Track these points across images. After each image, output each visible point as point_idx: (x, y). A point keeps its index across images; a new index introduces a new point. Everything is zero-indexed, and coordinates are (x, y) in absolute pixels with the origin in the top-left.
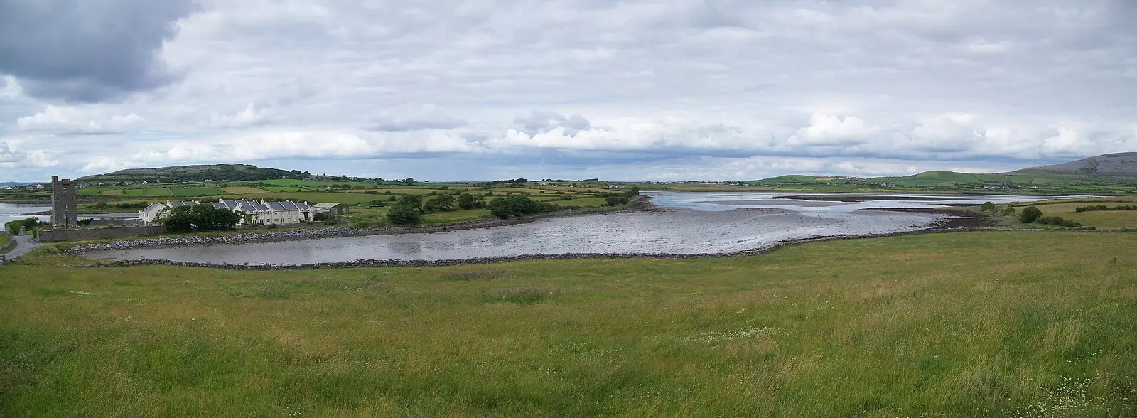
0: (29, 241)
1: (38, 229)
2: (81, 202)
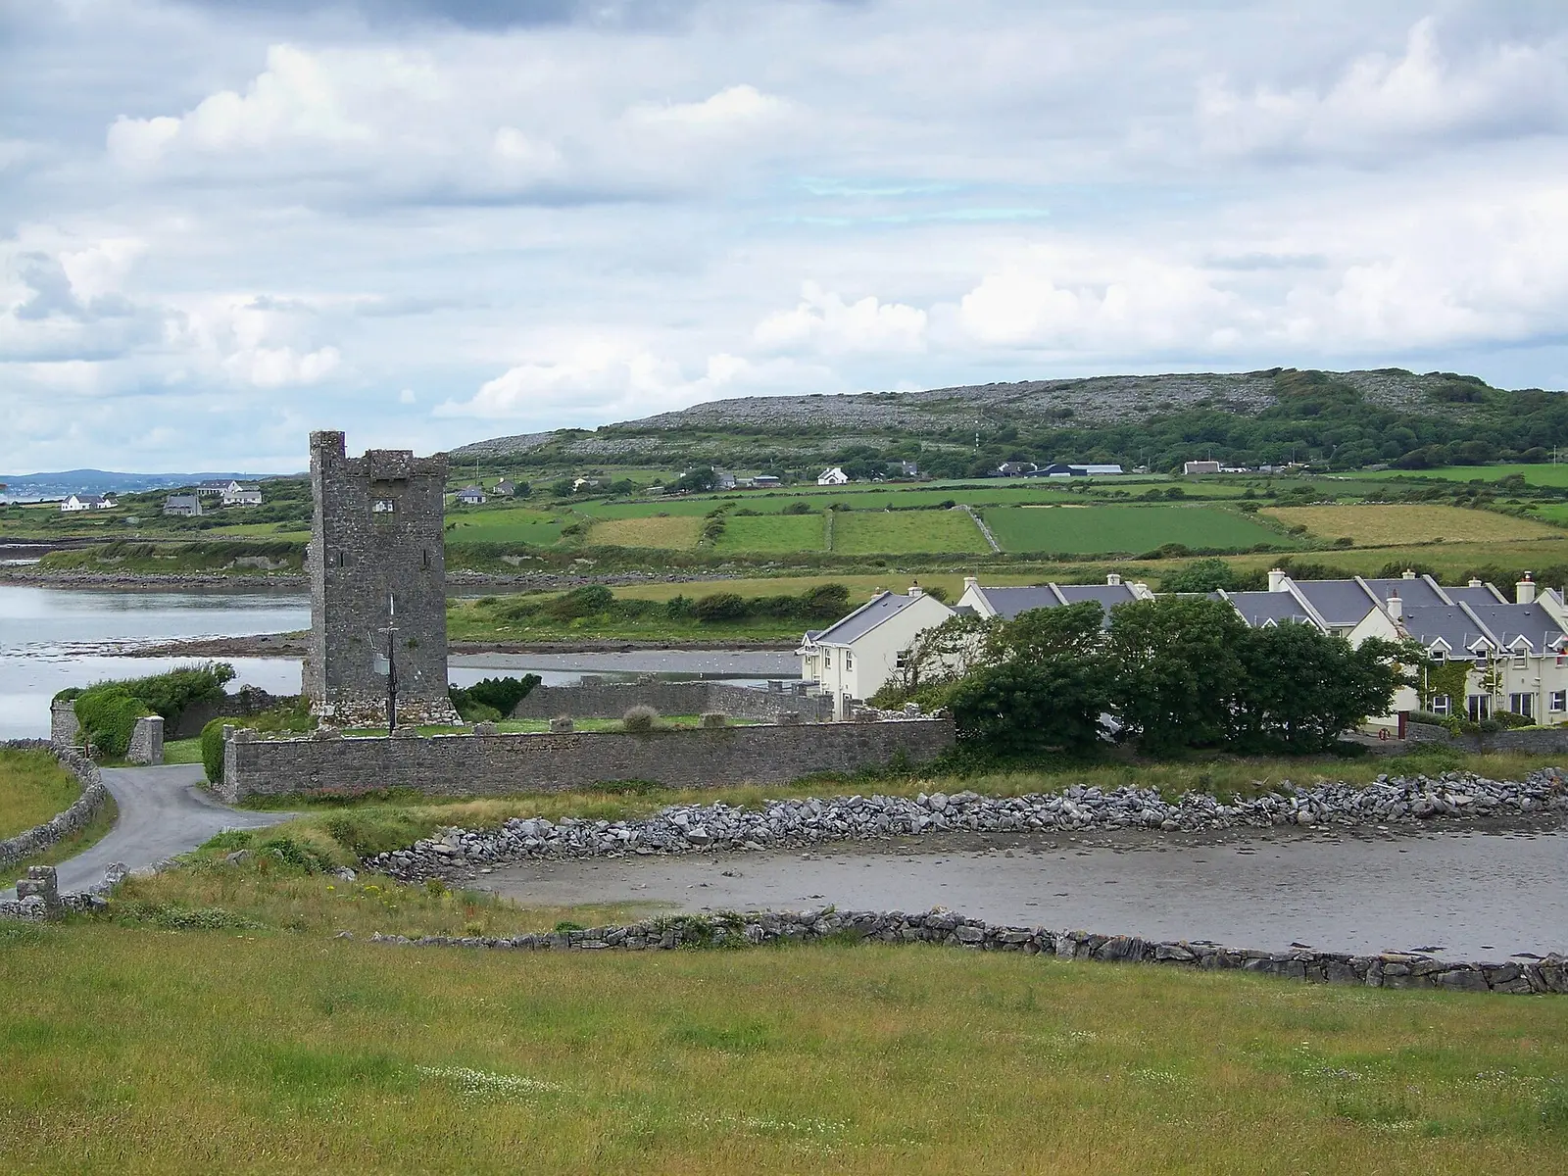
0: (184, 796)
1: (230, 729)
2: (468, 586)
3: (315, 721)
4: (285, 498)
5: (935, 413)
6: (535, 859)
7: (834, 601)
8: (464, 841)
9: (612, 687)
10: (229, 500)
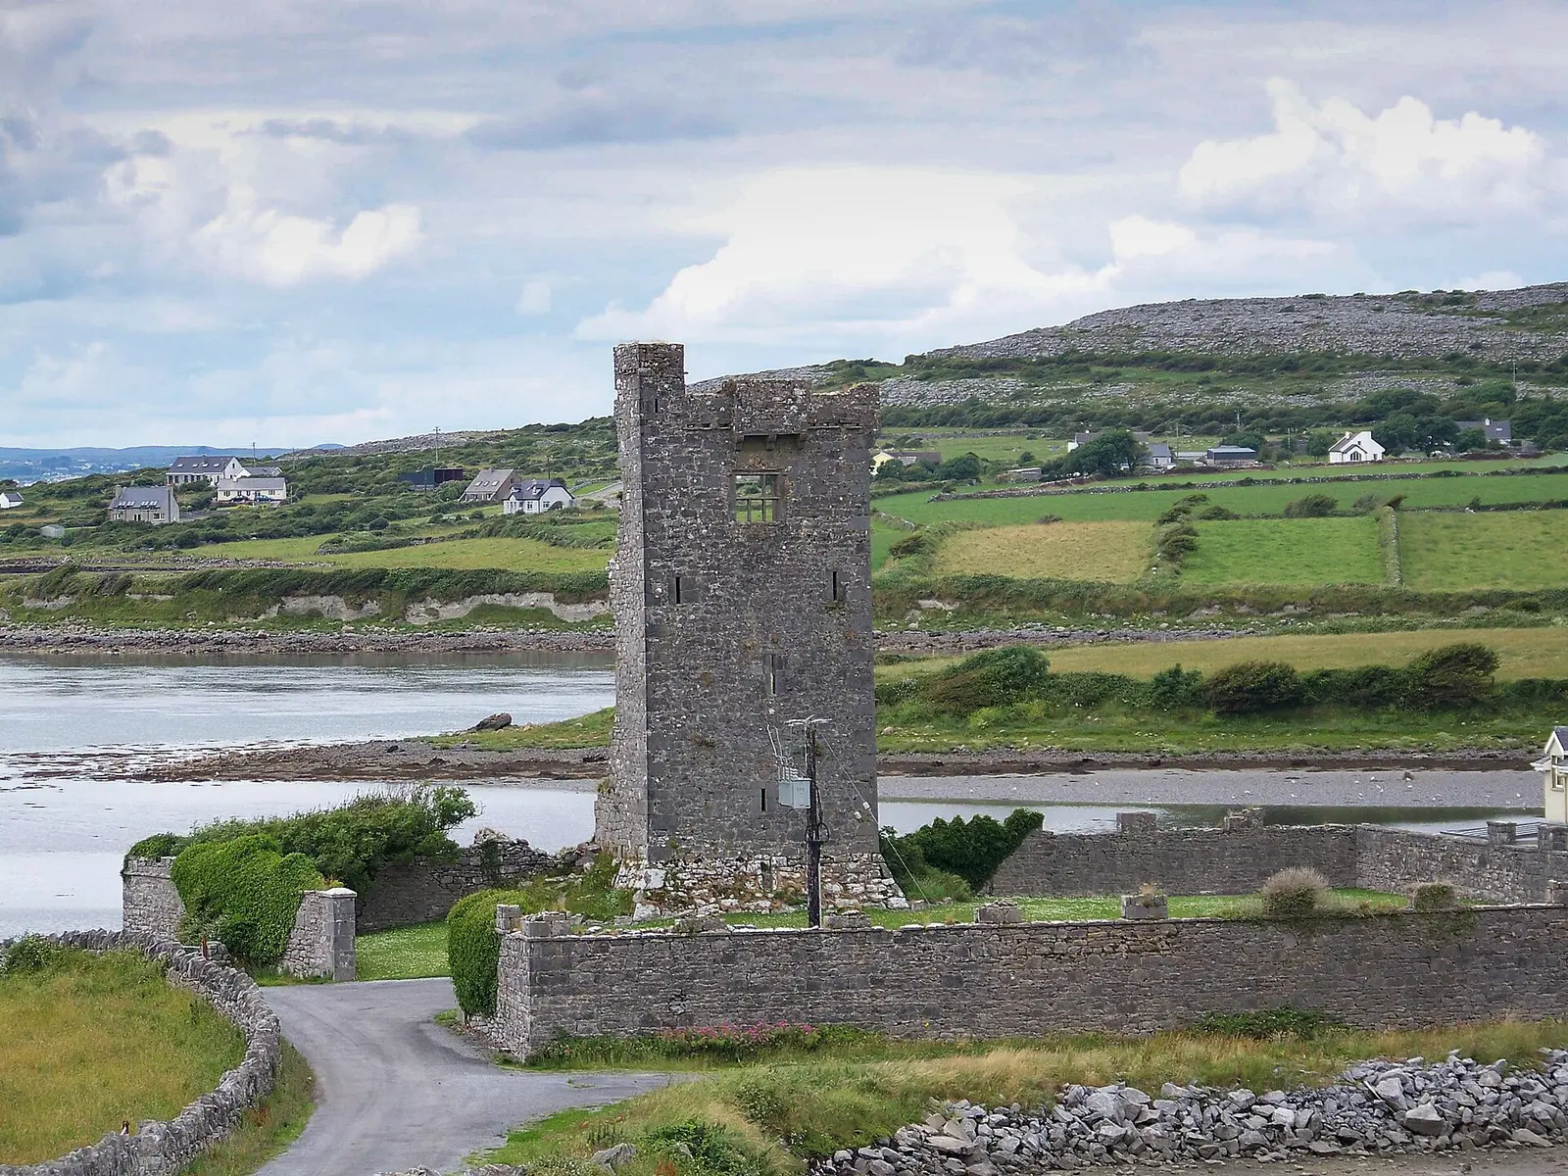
3: (626, 902)
4: (332, 488)
5: (1537, 329)
6: (1121, 1163)
7: (1470, 675)
8: (984, 1129)
9: (1177, 834)
10: (227, 493)
